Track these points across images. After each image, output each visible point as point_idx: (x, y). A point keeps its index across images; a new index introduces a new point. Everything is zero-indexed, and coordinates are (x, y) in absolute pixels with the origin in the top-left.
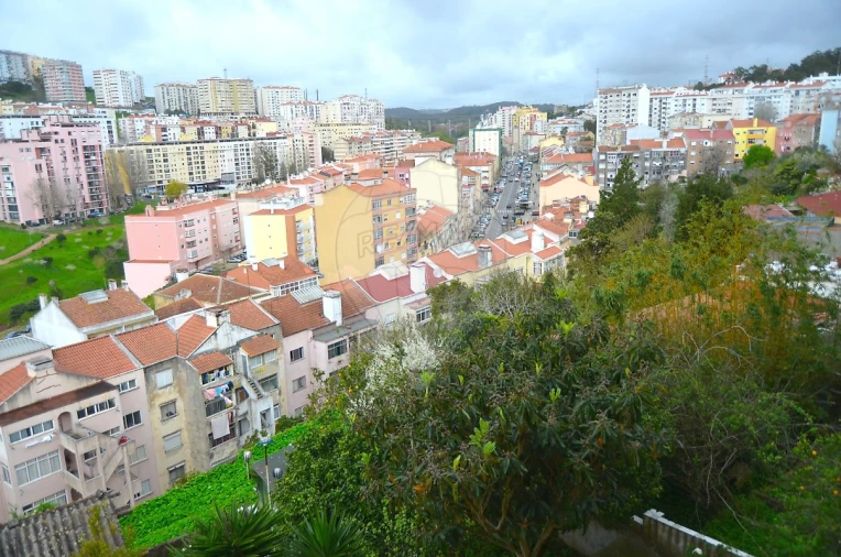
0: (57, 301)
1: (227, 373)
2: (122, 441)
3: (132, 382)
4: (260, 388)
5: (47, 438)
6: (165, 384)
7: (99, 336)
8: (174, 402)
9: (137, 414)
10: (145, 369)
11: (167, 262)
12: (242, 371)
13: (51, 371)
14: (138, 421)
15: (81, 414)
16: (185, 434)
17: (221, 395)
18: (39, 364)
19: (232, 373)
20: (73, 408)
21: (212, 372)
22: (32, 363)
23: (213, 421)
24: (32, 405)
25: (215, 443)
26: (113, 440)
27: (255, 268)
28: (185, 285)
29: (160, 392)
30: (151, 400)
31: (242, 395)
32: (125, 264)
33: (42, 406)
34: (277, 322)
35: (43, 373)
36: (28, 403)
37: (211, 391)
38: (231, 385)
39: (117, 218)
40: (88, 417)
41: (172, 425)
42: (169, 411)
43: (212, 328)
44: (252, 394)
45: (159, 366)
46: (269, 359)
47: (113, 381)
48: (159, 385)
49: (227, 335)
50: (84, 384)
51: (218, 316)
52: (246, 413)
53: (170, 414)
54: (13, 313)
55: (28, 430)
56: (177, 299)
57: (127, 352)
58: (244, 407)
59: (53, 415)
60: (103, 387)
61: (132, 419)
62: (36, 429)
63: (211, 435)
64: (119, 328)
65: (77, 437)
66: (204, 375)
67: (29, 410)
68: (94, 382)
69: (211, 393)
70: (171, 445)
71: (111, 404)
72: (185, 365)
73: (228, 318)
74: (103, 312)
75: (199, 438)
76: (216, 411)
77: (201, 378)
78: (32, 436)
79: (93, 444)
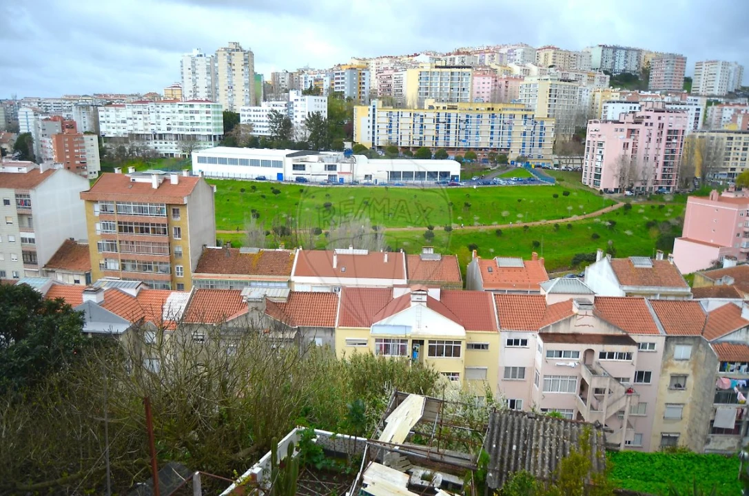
0: (610, 258)
2: (629, 391)
3: (652, 345)
5: (572, 364)
6: (682, 357)
7: (636, 297)
8: (685, 377)
9: (648, 374)
10: (667, 338)
11: (717, 246)
13: (590, 313)
14: (648, 380)
15: (602, 355)
16: (687, 411)
17: (736, 389)
18: (583, 304)
20: (598, 348)
21: (733, 363)
22: (578, 302)
23: (720, 409)
24: (568, 334)
25: (715, 430)
26: (621, 387)
28: (730, 272)
29: (675, 362)
30: (665, 366)
32: (676, 240)
33: (575, 338)
35: (583, 312)
36: (566, 332)
37: (726, 381)
39: (681, 197)
40: (607, 359)
41: (677, 396)
42: (678, 383)
45: (681, 340)
47: (636, 338)
48: (677, 356)
50: (611, 332)
53: (678, 386)
55: (561, 352)
56: (718, 283)
57: (656, 318)
59: (582, 348)
60: (626, 340)
61: (643, 376)
62: (567, 354)
63: (712, 421)
64: (655, 295)
65: (594, 373)
66: (723, 363)
67: (565, 337)
68: (620, 333)
69: (726, 384)
70: (675, 413)
71: (629, 356)
72: (706, 347)
74: (644, 277)
75: (700, 419)
76: (725, 401)
77: (719, 364)
78: (562, 358)
79: (605, 384)
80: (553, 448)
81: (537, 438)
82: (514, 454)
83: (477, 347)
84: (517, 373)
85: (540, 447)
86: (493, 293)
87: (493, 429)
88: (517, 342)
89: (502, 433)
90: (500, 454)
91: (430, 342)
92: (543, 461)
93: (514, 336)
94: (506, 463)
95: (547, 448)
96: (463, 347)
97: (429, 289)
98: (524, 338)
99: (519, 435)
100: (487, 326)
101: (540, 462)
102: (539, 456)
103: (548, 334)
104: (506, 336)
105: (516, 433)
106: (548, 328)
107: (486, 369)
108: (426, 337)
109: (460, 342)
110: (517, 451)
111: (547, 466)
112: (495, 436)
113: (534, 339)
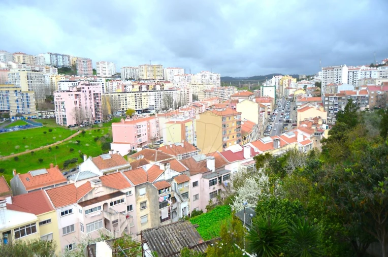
0: (91, 158)
1: (168, 190)
2: (127, 217)
3: (130, 192)
4: (182, 198)
5: (98, 213)
6: (143, 194)
8: (145, 202)
9: (131, 206)
10: (135, 187)
11: (129, 143)
12: (174, 189)
13: (101, 185)
14: (131, 209)
15: (111, 204)
16: (149, 216)
17: (166, 200)
18: (96, 182)
19: (170, 190)
20: (109, 201)
21: (163, 189)
22: (93, 181)
23: (162, 211)
24: (93, 199)
25: (162, 221)
26: (124, 216)
27: (171, 146)
28: (141, 153)
29: (140, 197)
30: (137, 200)
31: (174, 200)
32: (111, 144)
33: (97, 200)
34: (188, 169)
35: (97, 186)
36: (91, 198)
38: (170, 195)
39: (109, 124)
40: (114, 205)
41: (144, 212)
42: (143, 206)
43: (162, 170)
44: (178, 200)
45: (141, 186)
46: (185, 185)
47: (123, 191)
48: (140, 194)
49: (169, 174)
50: (112, 192)
51: (165, 165)
52: (176, 208)
53: (143, 207)
54: (65, 164)
55: (92, 209)
56: (138, 159)
57: (128, 179)
58: (175, 206)
59: (101, 204)
60: (119, 193)
61: (130, 208)
62: (95, 209)
63: (161, 217)
64: (116, 170)
65: (110, 213)
66: (159, 191)
67: (92, 201)
68: (116, 191)
69: (162, 199)
70: (145, 220)
71: (122, 201)
72: (151, 186)
73: (169, 166)
74: (109, 163)
75: (156, 218)
76: (163, 207)
77: (158, 192)
78: (93, 212)
79: (118, 217)
80: (177, 236)
81: (169, 235)
82: (165, 247)
83: (44, 222)
84: (69, 229)
85: (172, 238)
86: (45, 190)
87: (149, 240)
88: (66, 212)
89: (154, 240)
90: (159, 250)
91: (15, 230)
92: (177, 244)
93: (64, 210)
94: (164, 252)
95: (175, 237)
96: (37, 225)
97: (6, 198)
98: (70, 209)
99: (161, 237)
100: (47, 209)
101: (176, 245)
102: (174, 242)
103: (82, 202)
104: (60, 211)
105: (159, 237)
106: (82, 199)
107: (52, 234)
108: (12, 227)
109: (35, 223)
110: (165, 245)
111: (180, 245)
112: (152, 242)
113: (76, 208)
